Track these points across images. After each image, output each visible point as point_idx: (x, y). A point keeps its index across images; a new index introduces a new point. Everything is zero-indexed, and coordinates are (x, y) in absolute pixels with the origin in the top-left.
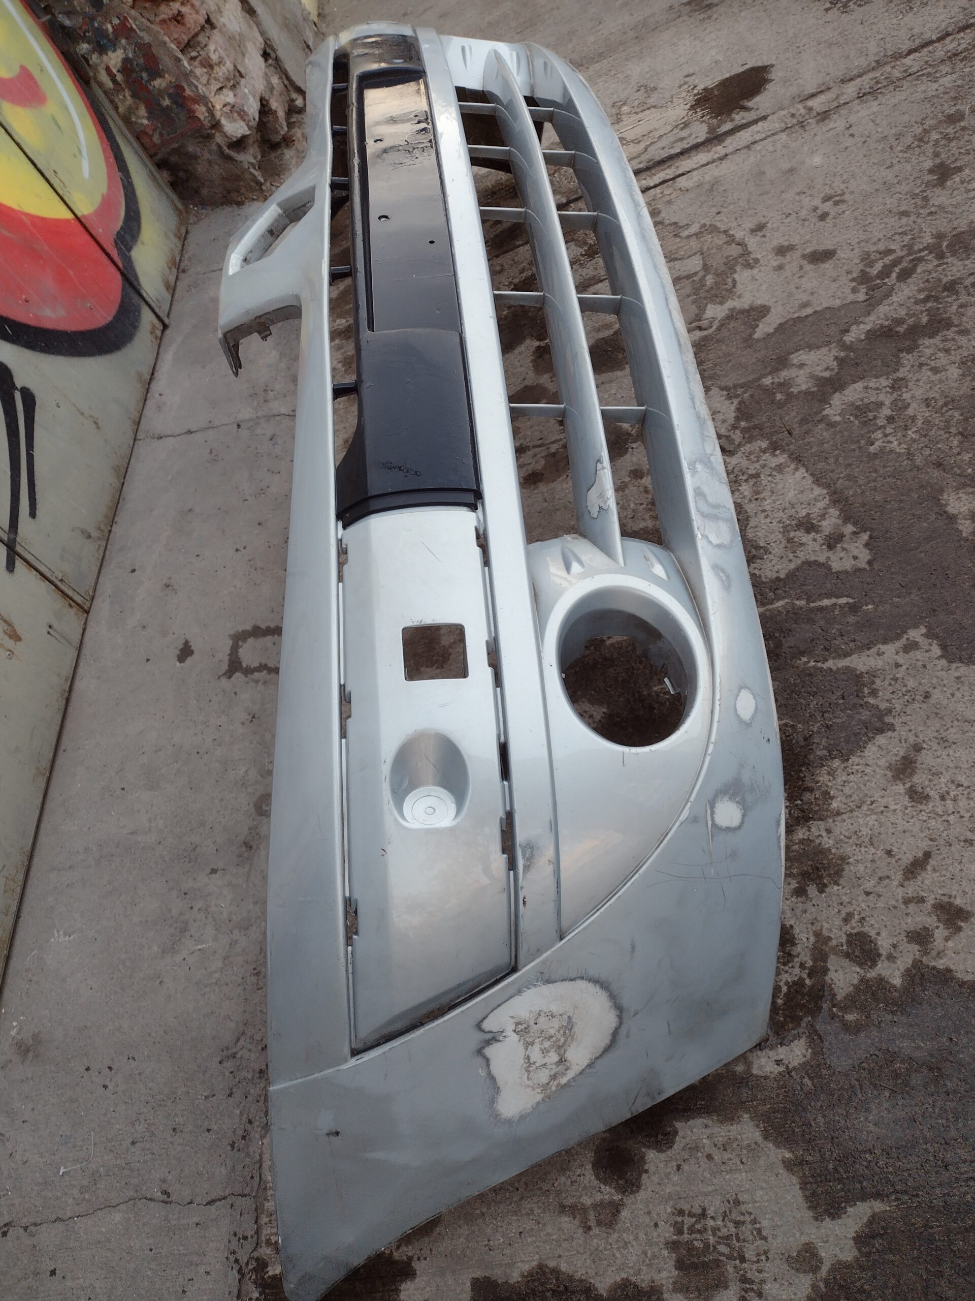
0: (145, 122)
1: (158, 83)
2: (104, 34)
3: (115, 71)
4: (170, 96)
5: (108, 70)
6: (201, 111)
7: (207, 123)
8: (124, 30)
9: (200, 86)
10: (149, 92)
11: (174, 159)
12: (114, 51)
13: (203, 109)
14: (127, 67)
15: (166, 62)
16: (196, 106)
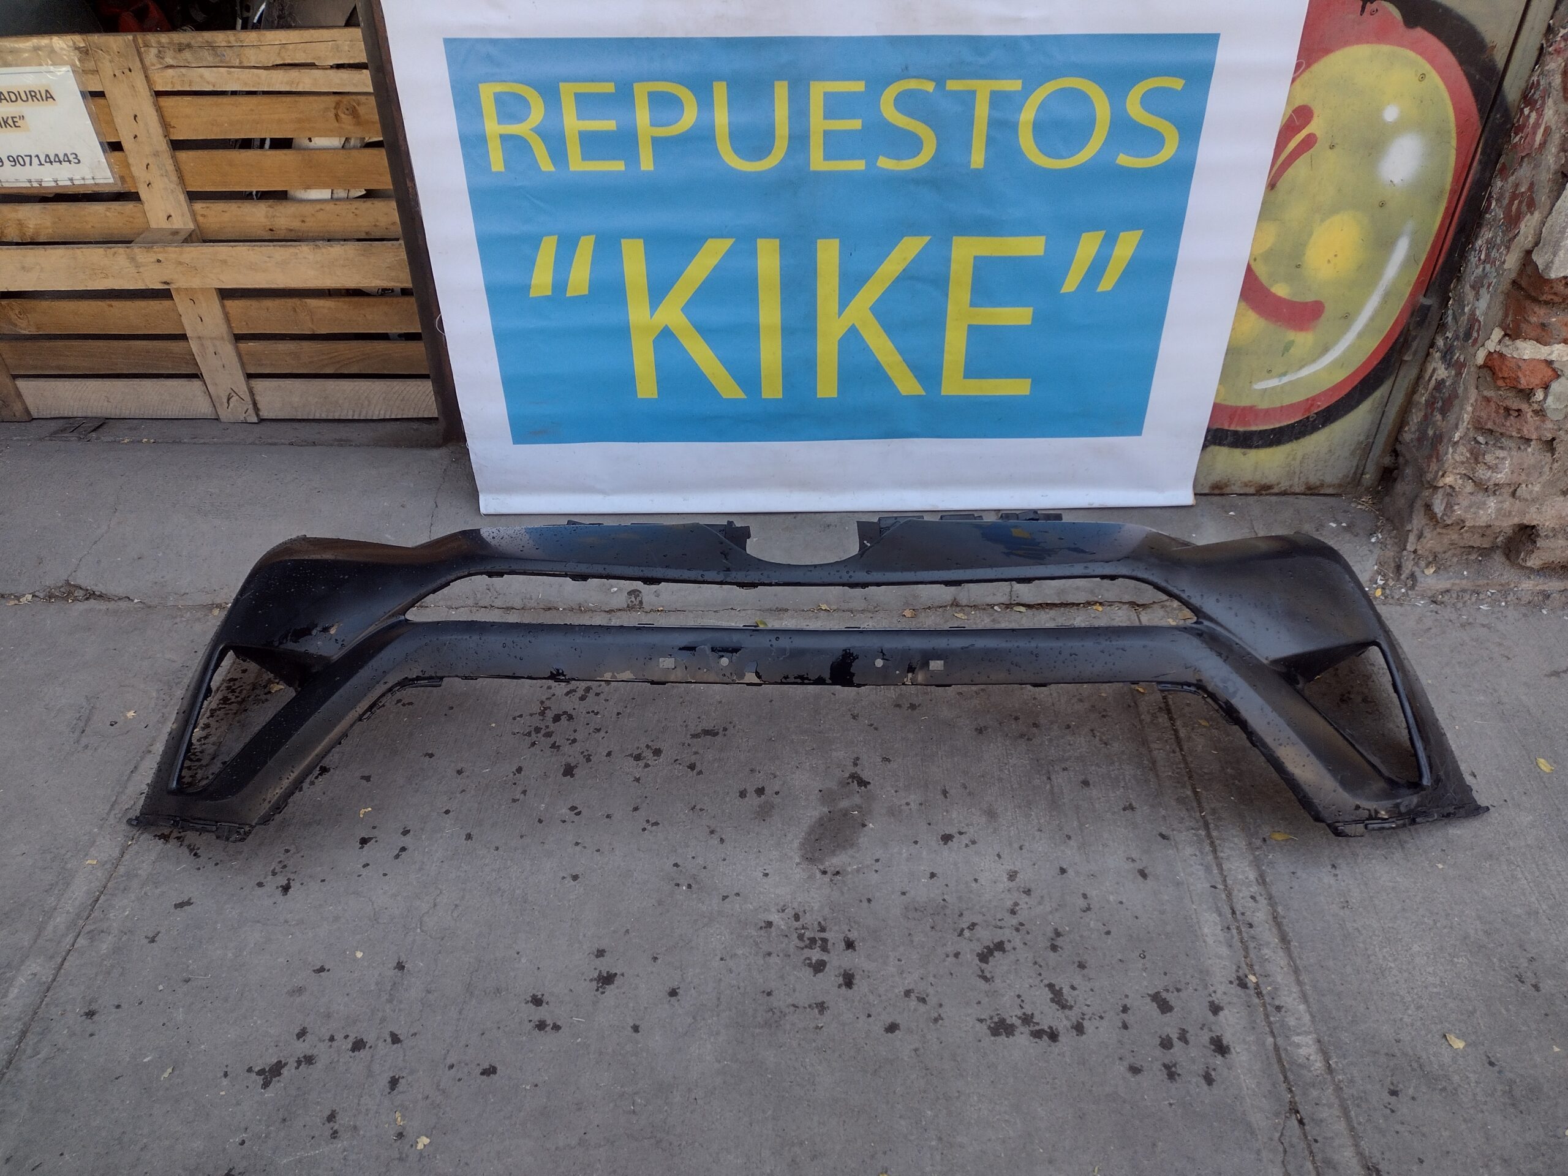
0: (1415, 421)
1: (1439, 417)
2: (1452, 354)
3: (1434, 378)
4: (1435, 433)
5: (1434, 370)
6: (1434, 466)
7: (1429, 477)
8: (1459, 367)
9: (1450, 456)
10: (1432, 412)
11: (1401, 460)
12: (1446, 369)
13: (1436, 468)
14: (1440, 384)
15: (1452, 417)
16: (1435, 460)
